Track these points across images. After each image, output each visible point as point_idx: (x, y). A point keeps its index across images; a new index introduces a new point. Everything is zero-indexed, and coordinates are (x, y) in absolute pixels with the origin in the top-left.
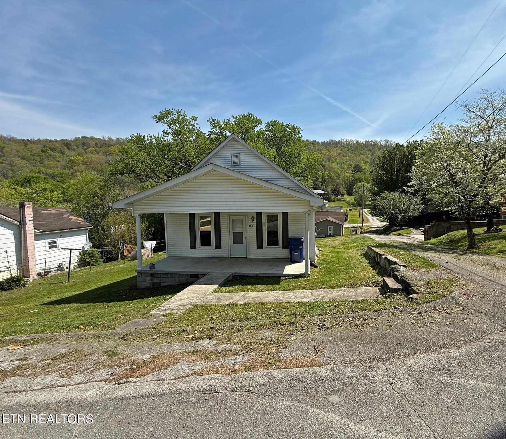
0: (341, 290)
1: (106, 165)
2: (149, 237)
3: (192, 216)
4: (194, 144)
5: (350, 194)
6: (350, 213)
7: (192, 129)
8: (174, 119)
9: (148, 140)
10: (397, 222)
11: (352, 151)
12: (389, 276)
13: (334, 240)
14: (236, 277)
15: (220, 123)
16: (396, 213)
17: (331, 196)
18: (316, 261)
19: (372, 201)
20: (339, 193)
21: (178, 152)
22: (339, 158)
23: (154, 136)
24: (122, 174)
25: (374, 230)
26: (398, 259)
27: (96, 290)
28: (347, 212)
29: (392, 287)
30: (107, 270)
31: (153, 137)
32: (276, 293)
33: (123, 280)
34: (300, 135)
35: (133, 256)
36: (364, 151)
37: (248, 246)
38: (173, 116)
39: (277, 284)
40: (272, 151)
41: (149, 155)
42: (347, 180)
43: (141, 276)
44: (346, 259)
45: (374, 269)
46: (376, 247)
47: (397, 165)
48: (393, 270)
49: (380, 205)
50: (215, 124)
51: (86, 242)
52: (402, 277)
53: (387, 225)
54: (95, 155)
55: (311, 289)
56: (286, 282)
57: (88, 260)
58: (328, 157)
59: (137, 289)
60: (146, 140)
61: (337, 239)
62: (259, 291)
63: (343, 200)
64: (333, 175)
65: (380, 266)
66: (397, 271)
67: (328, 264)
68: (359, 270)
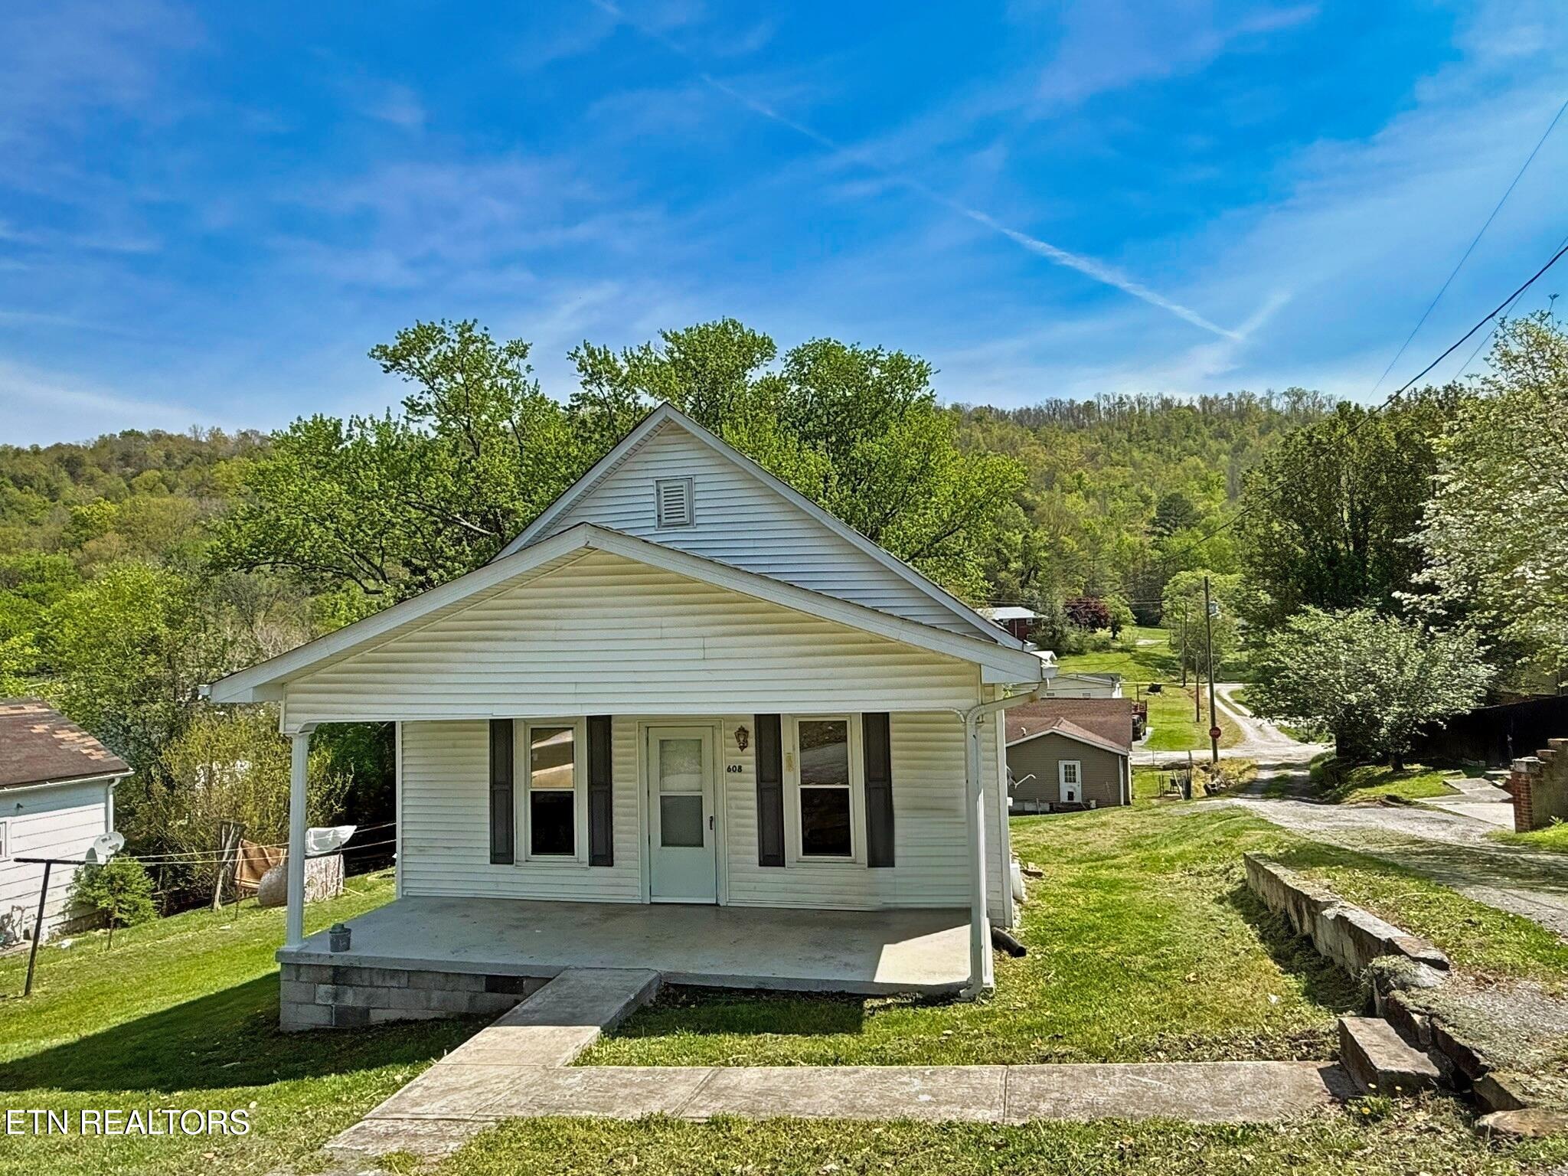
0: (1141, 1072)
1: (196, 530)
2: (331, 810)
3: (501, 730)
4: (517, 443)
5: (1147, 619)
6: (1154, 702)
7: (510, 389)
8: (446, 358)
9: (350, 437)
10: (1374, 743)
11: (1148, 440)
12: (1368, 1011)
13: (1092, 826)
14: (672, 990)
15: (615, 360)
16: (1367, 705)
17: (1066, 629)
18: (1016, 923)
19: (1253, 651)
20: (1099, 618)
21: (457, 475)
22: (1092, 472)
23: (373, 422)
24: (250, 566)
25: (1270, 781)
26: (1401, 927)
27: (124, 1030)
28: (1142, 698)
29: (1390, 1068)
30: (168, 948)
31: (368, 424)
32: (845, 1074)
33: (225, 992)
34: (926, 391)
35: (268, 888)
36: (1199, 440)
37: (721, 858)
38: (445, 345)
39: (850, 1032)
40: (817, 459)
41: (352, 490)
42: (1134, 560)
43: (297, 978)
44: (1150, 918)
45: (1288, 970)
46: (1287, 861)
47: (1352, 493)
48: (1382, 979)
49: (1286, 668)
50: (596, 366)
51: (103, 831)
52: (1431, 1016)
53: (1329, 754)
54: (161, 495)
55: (1003, 1063)
56: (887, 1024)
57: (105, 905)
58: (1046, 468)
59: (279, 1034)
60: (344, 436)
61: (1104, 818)
62: (773, 1063)
63: (1119, 645)
64: (1070, 541)
65: (1317, 954)
66: (1404, 987)
67: (1070, 939)
68: (1218, 975)
